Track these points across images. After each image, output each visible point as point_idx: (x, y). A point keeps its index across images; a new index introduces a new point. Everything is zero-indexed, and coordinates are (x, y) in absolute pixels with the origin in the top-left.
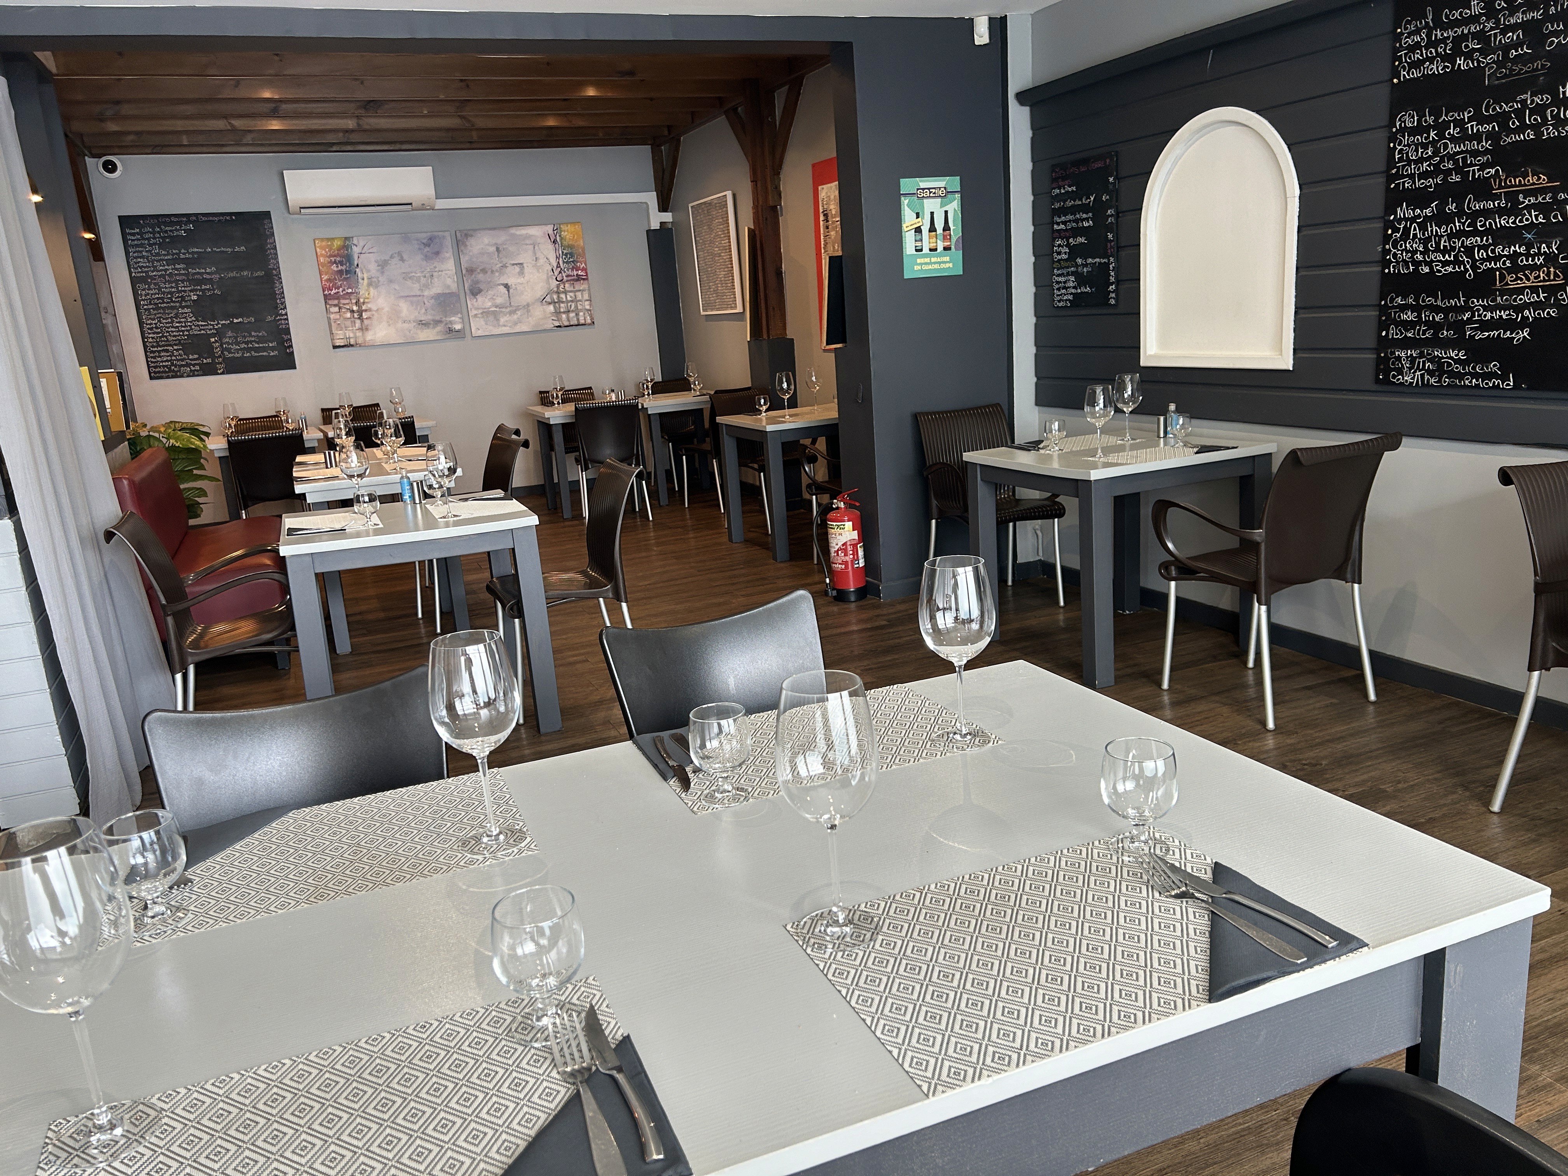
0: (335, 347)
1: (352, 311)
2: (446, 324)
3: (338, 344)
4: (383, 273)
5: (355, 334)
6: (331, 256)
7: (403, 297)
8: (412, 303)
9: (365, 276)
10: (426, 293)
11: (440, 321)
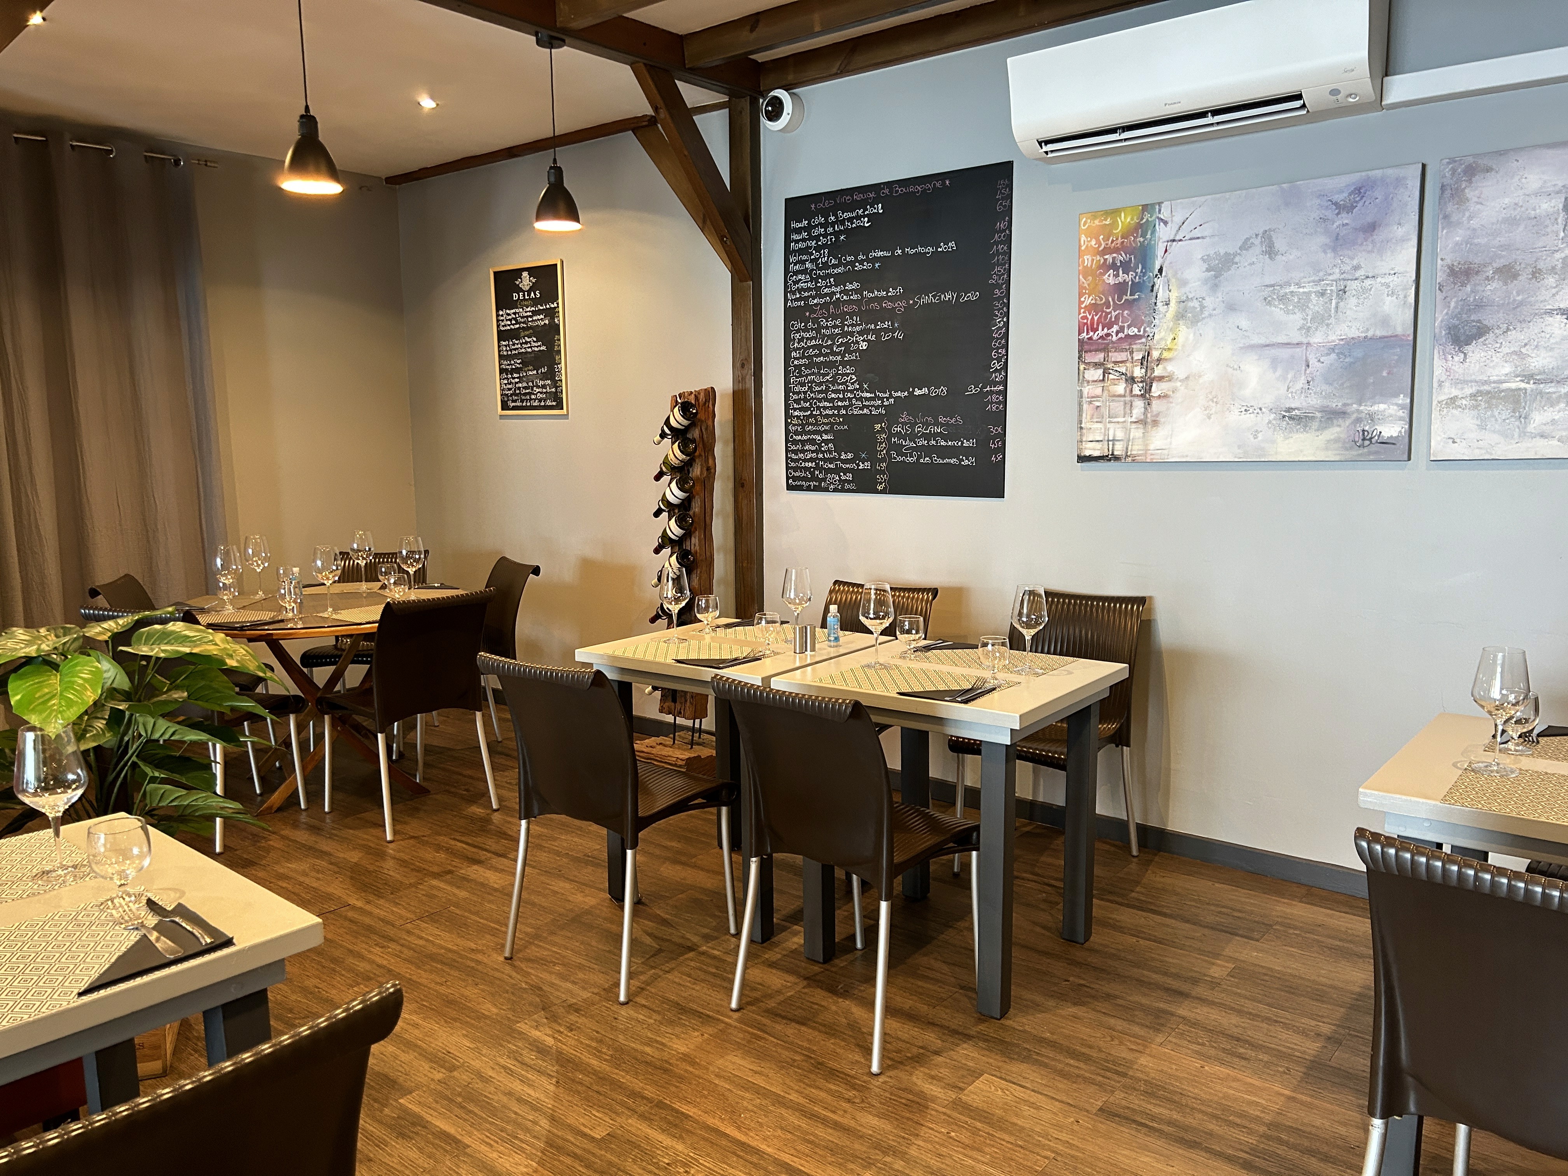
0: (1082, 459)
1: (1131, 380)
2: (1359, 420)
3: (1087, 453)
4: (1215, 287)
5: (1128, 431)
6: (1107, 251)
7: (1252, 347)
8: (1275, 363)
9: (1174, 296)
10: (1317, 338)
11: (1342, 414)
